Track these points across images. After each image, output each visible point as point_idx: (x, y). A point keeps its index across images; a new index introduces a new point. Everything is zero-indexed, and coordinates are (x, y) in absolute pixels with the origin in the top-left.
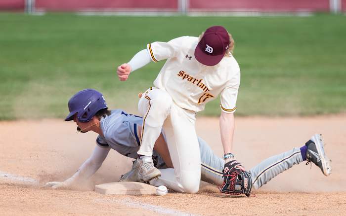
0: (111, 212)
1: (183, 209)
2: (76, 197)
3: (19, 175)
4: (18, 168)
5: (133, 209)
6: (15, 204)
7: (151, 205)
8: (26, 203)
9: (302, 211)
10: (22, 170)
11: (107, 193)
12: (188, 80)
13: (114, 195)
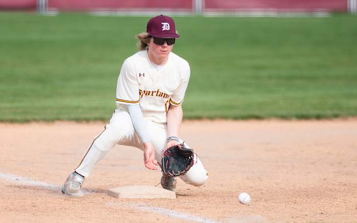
0: (125, 217)
1: (198, 214)
2: (89, 201)
3: (31, 178)
4: (30, 171)
5: (146, 213)
6: (27, 208)
7: (165, 209)
8: (38, 207)
9: (318, 215)
10: (34, 173)
11: (121, 197)
12: (146, 94)
13: (128, 200)
